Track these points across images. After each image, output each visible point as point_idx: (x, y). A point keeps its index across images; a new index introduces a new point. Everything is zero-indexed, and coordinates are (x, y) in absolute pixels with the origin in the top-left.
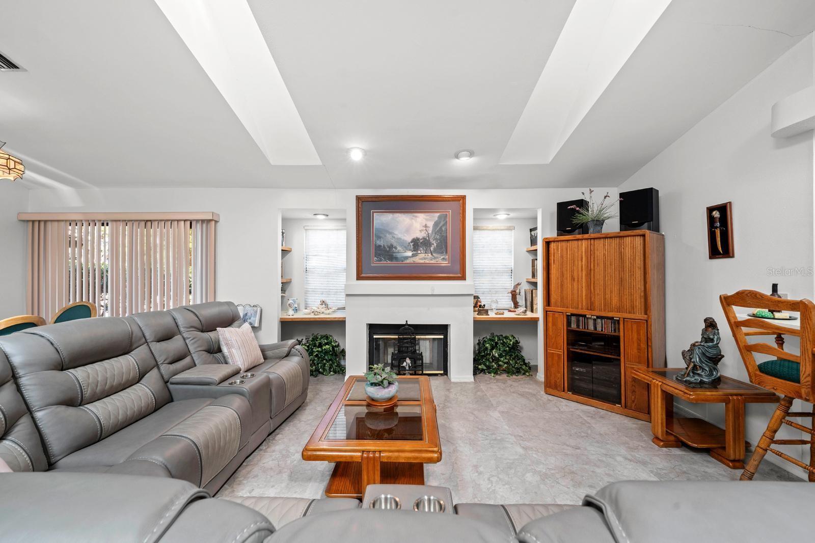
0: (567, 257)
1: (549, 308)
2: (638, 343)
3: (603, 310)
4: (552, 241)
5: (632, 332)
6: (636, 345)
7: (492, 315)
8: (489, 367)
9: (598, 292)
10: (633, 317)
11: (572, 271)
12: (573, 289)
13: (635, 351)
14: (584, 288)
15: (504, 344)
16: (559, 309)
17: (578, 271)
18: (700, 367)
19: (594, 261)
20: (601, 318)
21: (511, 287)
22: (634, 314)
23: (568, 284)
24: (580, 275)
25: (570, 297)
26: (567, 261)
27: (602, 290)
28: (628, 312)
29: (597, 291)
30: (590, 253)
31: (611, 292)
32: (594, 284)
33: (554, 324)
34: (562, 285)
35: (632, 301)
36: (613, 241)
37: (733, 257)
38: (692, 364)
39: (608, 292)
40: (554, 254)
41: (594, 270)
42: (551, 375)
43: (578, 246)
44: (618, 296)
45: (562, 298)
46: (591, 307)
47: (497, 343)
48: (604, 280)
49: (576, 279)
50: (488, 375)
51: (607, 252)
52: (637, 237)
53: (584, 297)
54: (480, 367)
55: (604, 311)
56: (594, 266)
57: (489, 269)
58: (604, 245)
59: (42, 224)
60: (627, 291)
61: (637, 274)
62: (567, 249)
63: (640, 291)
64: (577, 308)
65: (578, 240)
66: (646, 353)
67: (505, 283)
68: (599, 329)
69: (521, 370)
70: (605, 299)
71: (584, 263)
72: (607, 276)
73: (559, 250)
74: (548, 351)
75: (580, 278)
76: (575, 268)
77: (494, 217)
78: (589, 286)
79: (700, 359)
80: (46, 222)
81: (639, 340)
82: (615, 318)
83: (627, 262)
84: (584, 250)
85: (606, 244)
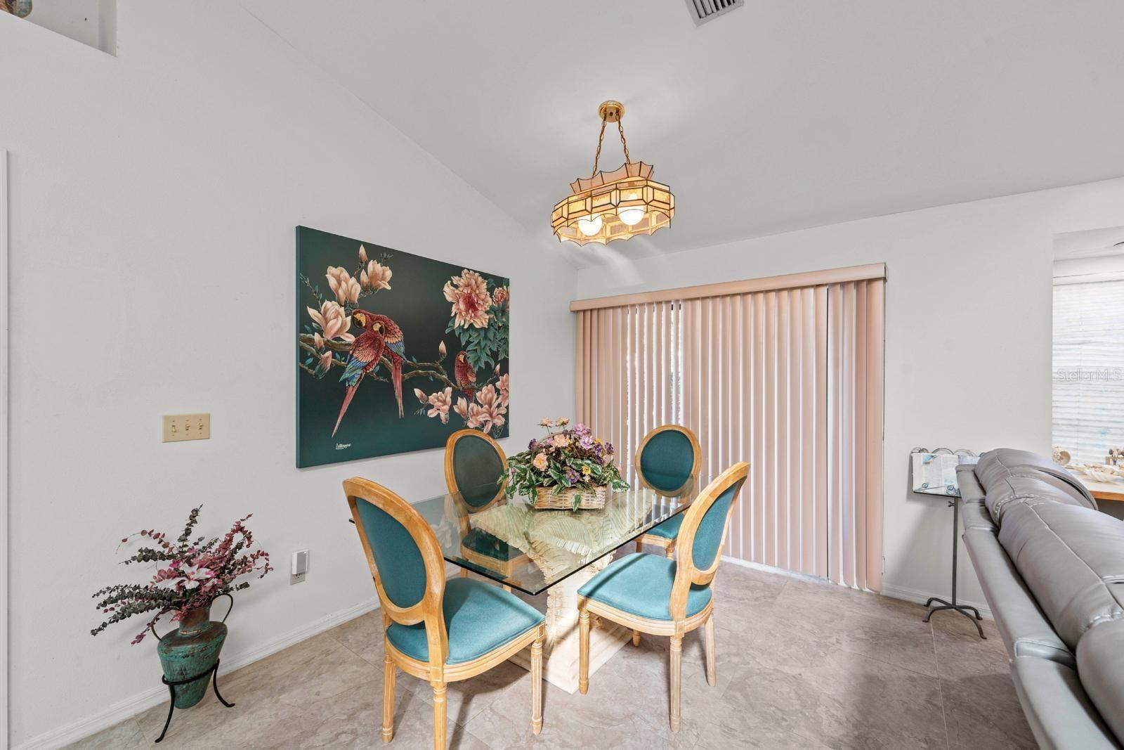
59: (595, 313)
80: (599, 310)
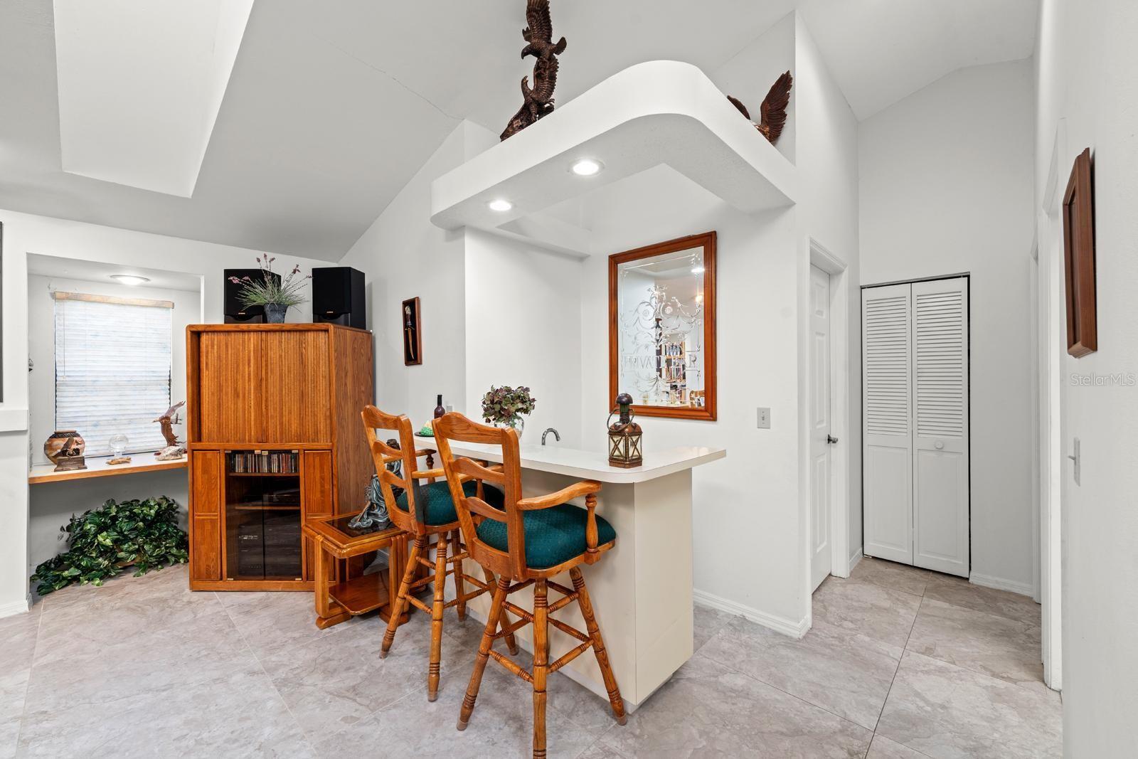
0: (227, 357)
1: (198, 445)
2: (321, 483)
3: (278, 439)
4: (203, 332)
5: (314, 468)
6: (318, 486)
7: (95, 467)
8: (86, 571)
9: (272, 414)
10: (315, 447)
11: (236, 382)
12: (236, 410)
13: (318, 495)
14: (252, 408)
15: (133, 517)
16: (214, 445)
17: (244, 382)
18: (377, 504)
19: (267, 365)
20: (279, 452)
21: (163, 410)
22: (318, 442)
23: (230, 403)
24: (247, 387)
25: (231, 426)
26: (227, 365)
27: (278, 409)
28: (310, 440)
29: (271, 412)
30: (262, 353)
31: (290, 413)
32: (266, 401)
33: (205, 471)
34: (219, 406)
35: (315, 425)
36: (292, 337)
37: (420, 363)
38: (369, 503)
39: (286, 413)
40: (207, 353)
41: (267, 380)
42: (199, 558)
43: (244, 341)
44: (298, 418)
45: (220, 426)
46: (263, 438)
47: (114, 519)
48: (281, 393)
49: (241, 395)
50: (85, 585)
51: (283, 354)
52: (321, 333)
53: (253, 423)
54: (66, 573)
55: (281, 441)
56: (267, 373)
57: (113, 379)
58: (280, 342)
60: (310, 410)
61: (321, 385)
62: (227, 347)
63: (324, 408)
64: (244, 440)
65: (243, 332)
66: (331, 496)
67: (153, 404)
68: (275, 469)
69: (169, 557)
70: (281, 424)
71: (252, 369)
72: (284, 389)
73: (216, 347)
74: (196, 517)
75: (247, 392)
76: (240, 377)
77: (113, 280)
78: (259, 404)
79: (377, 494)
81: (322, 478)
82: (293, 452)
83: (310, 367)
84: (252, 349)
85: (283, 340)
